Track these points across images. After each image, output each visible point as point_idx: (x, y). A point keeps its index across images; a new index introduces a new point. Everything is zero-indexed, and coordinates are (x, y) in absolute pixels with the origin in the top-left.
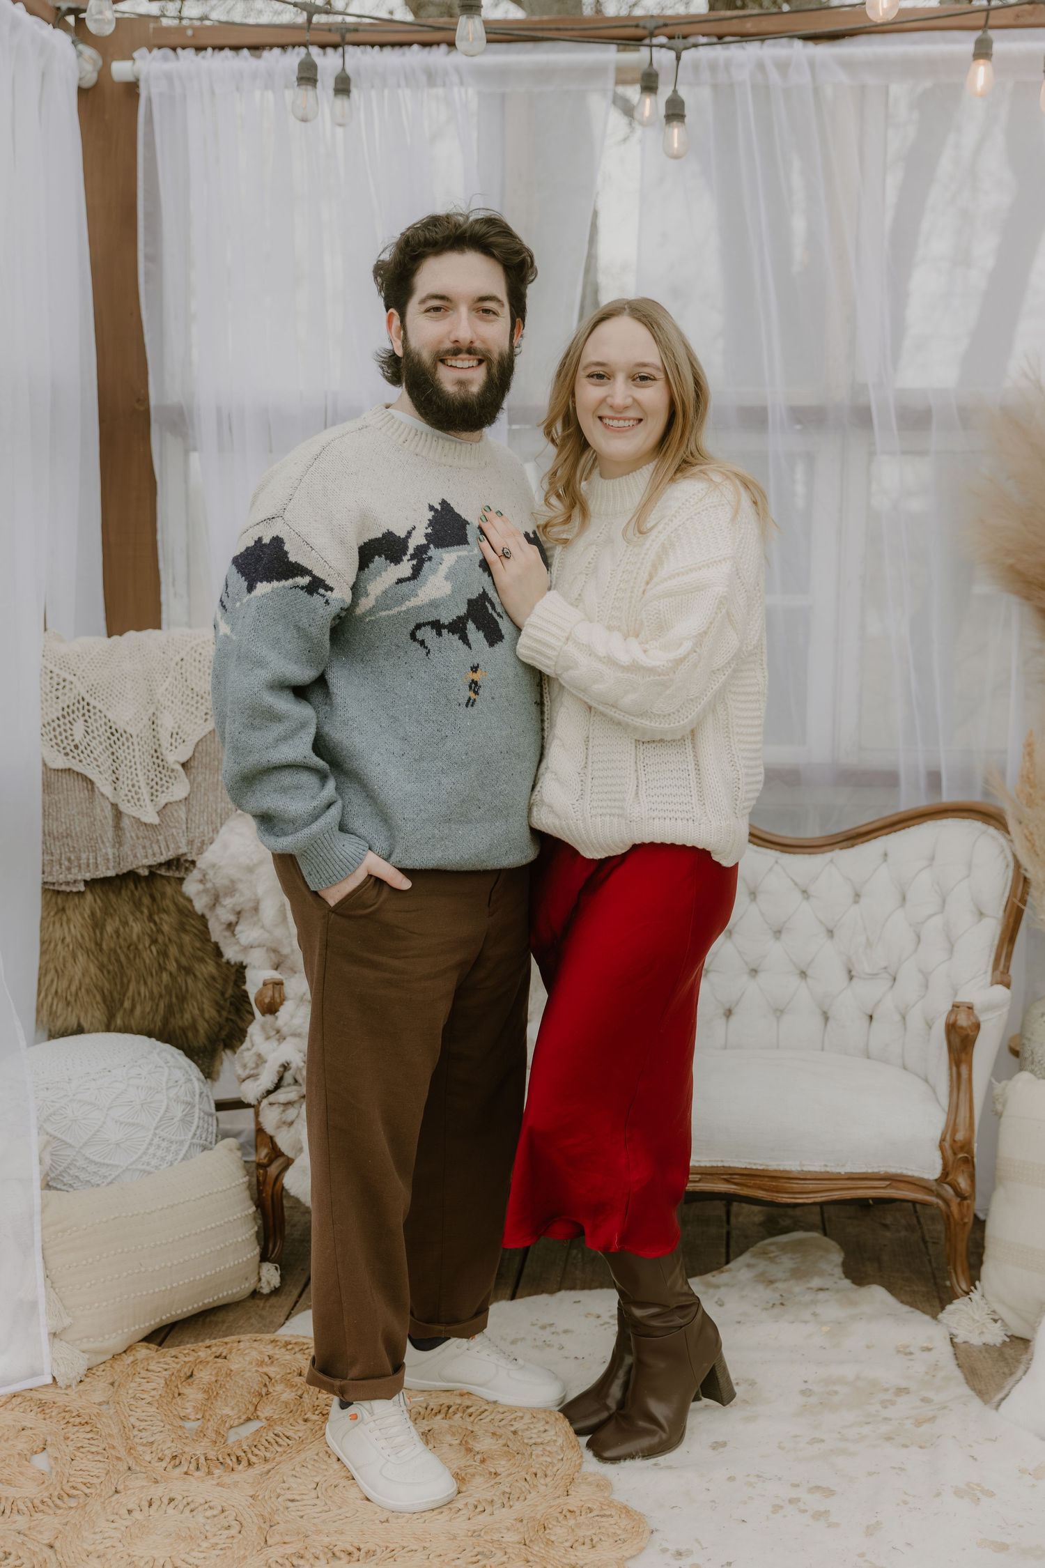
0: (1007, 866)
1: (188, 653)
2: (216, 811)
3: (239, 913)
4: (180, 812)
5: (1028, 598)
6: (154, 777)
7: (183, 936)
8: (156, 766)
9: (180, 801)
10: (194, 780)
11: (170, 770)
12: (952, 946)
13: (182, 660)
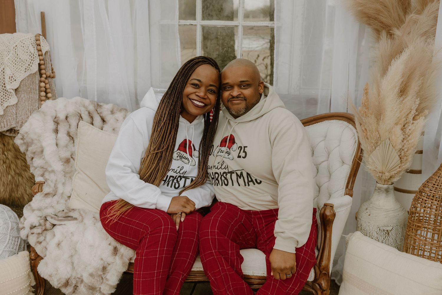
0: (355, 142)
1: (19, 43)
2: (28, 109)
3: (34, 153)
4: (13, 110)
5: (369, 24)
6: (3, 95)
7: (17, 160)
8: (4, 90)
9: (13, 105)
10: (20, 96)
11: (10, 93)
12: (330, 175)
13: (16, 46)
